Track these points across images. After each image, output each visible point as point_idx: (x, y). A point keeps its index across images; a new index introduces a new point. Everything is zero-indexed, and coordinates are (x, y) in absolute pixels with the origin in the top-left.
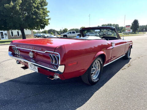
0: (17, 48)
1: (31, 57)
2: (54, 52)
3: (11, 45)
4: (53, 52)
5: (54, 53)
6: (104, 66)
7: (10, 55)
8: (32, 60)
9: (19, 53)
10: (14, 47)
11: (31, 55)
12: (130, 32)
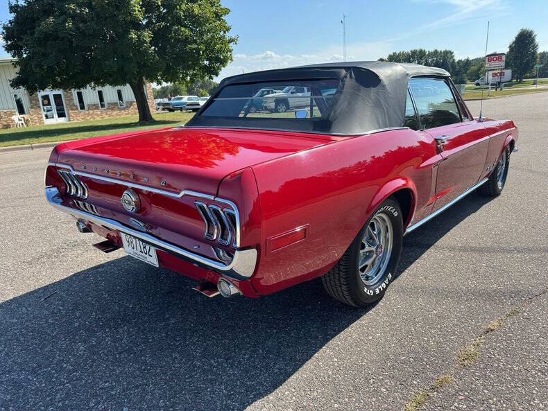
0: (75, 173)
1: (130, 208)
2: (217, 196)
3: (53, 164)
4: (212, 198)
5: (217, 199)
6: (409, 230)
7: (52, 199)
8: (133, 221)
9: (84, 194)
10: (64, 169)
11: (128, 201)
12: (503, 80)
